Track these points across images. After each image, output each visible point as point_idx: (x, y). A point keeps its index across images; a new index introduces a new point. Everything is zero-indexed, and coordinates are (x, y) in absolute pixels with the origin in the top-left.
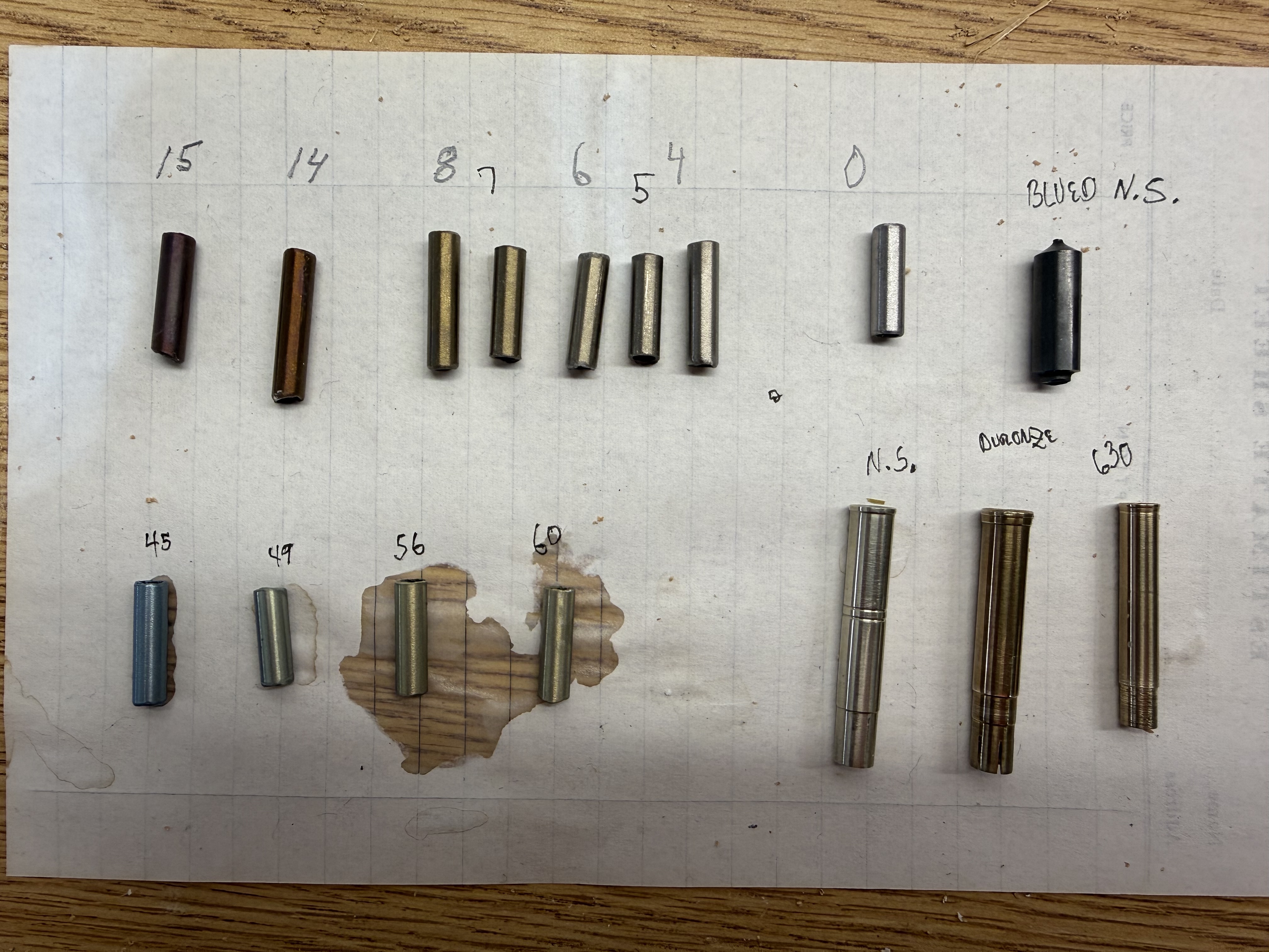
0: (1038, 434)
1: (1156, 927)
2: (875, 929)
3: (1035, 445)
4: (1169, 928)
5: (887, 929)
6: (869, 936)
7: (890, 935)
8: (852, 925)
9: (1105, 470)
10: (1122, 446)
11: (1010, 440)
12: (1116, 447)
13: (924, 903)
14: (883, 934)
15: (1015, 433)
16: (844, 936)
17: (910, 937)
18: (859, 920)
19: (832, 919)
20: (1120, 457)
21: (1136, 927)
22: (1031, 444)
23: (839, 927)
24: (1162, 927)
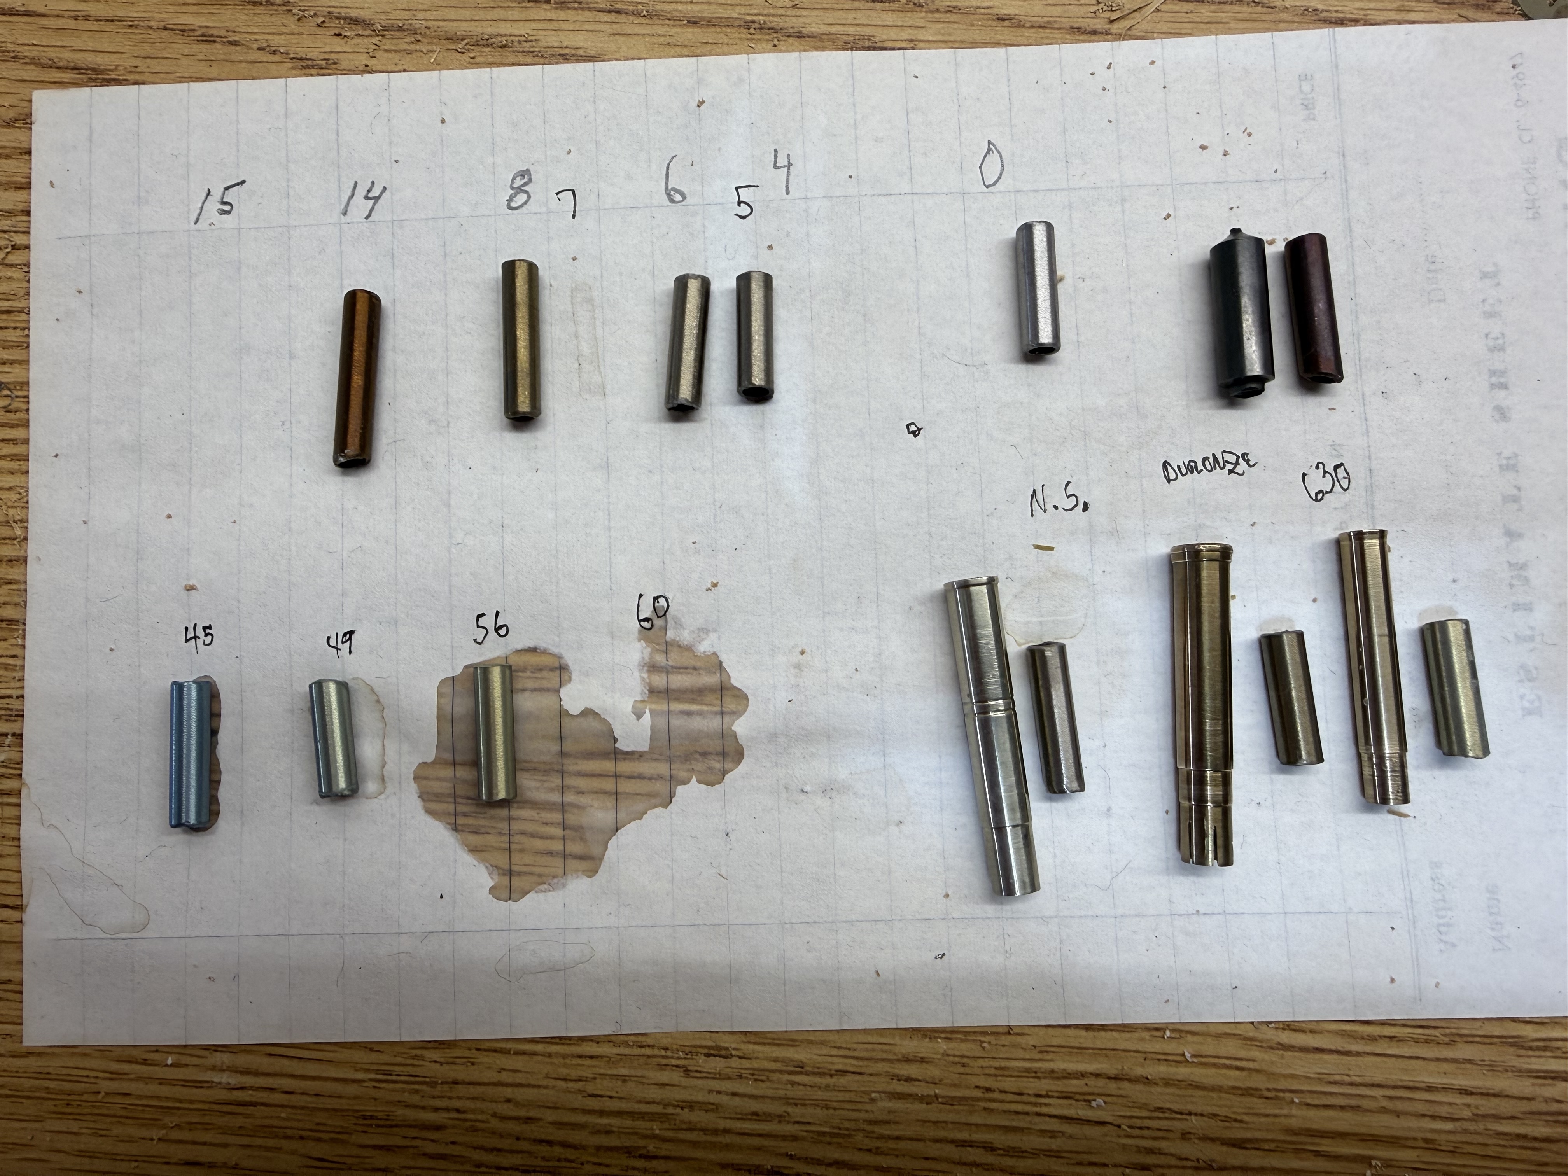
0: (1233, 459)
1: (1438, 1060)
2: (1083, 1075)
3: (1231, 472)
4: (1455, 1061)
5: (1097, 1075)
6: (1075, 1085)
7: (1101, 1082)
8: (1053, 1071)
9: (1319, 496)
10: (1336, 467)
11: (1200, 467)
12: (1330, 468)
13: (1142, 1040)
14: (1092, 1082)
15: (1205, 459)
16: (1045, 1085)
17: (1126, 1084)
18: (1061, 1064)
19: (1027, 1065)
20: (1335, 481)
21: (1413, 1062)
22: (1226, 471)
23: (1036, 1074)
24: (1446, 1060)
